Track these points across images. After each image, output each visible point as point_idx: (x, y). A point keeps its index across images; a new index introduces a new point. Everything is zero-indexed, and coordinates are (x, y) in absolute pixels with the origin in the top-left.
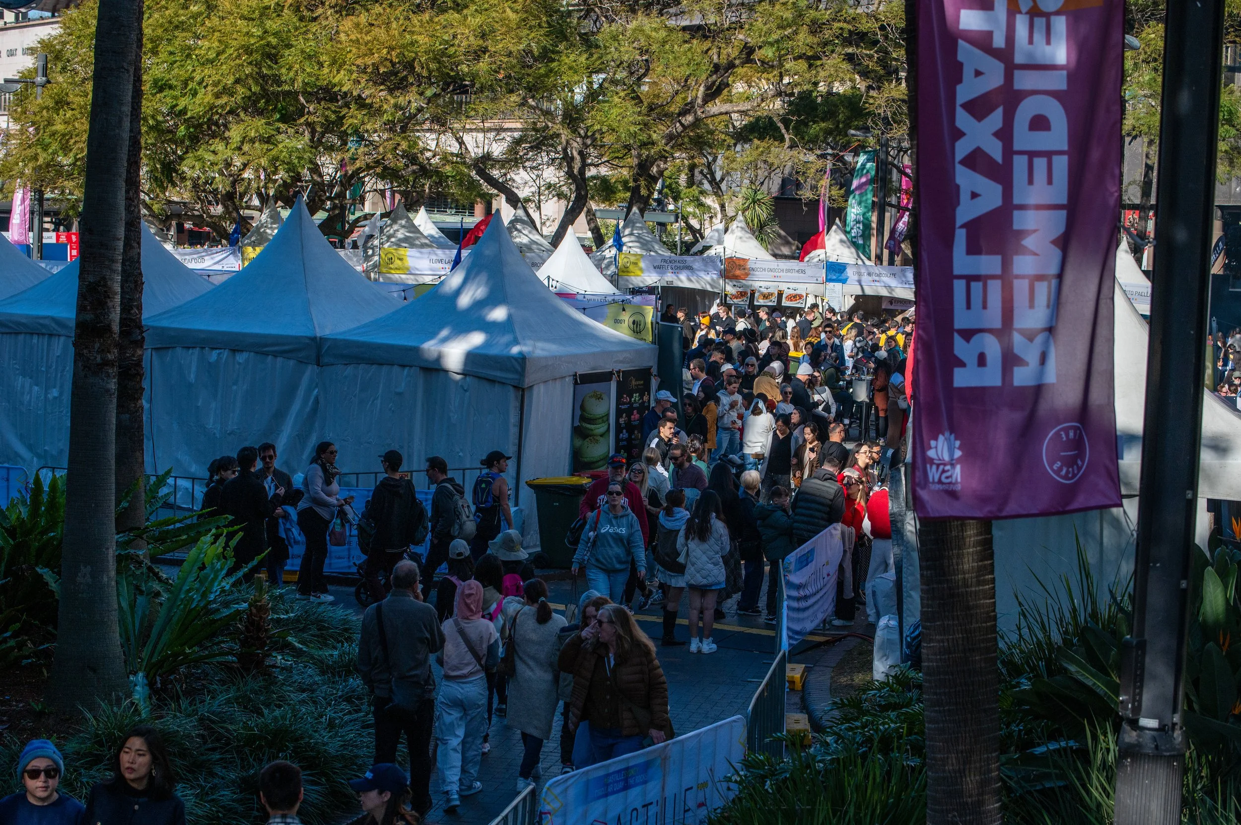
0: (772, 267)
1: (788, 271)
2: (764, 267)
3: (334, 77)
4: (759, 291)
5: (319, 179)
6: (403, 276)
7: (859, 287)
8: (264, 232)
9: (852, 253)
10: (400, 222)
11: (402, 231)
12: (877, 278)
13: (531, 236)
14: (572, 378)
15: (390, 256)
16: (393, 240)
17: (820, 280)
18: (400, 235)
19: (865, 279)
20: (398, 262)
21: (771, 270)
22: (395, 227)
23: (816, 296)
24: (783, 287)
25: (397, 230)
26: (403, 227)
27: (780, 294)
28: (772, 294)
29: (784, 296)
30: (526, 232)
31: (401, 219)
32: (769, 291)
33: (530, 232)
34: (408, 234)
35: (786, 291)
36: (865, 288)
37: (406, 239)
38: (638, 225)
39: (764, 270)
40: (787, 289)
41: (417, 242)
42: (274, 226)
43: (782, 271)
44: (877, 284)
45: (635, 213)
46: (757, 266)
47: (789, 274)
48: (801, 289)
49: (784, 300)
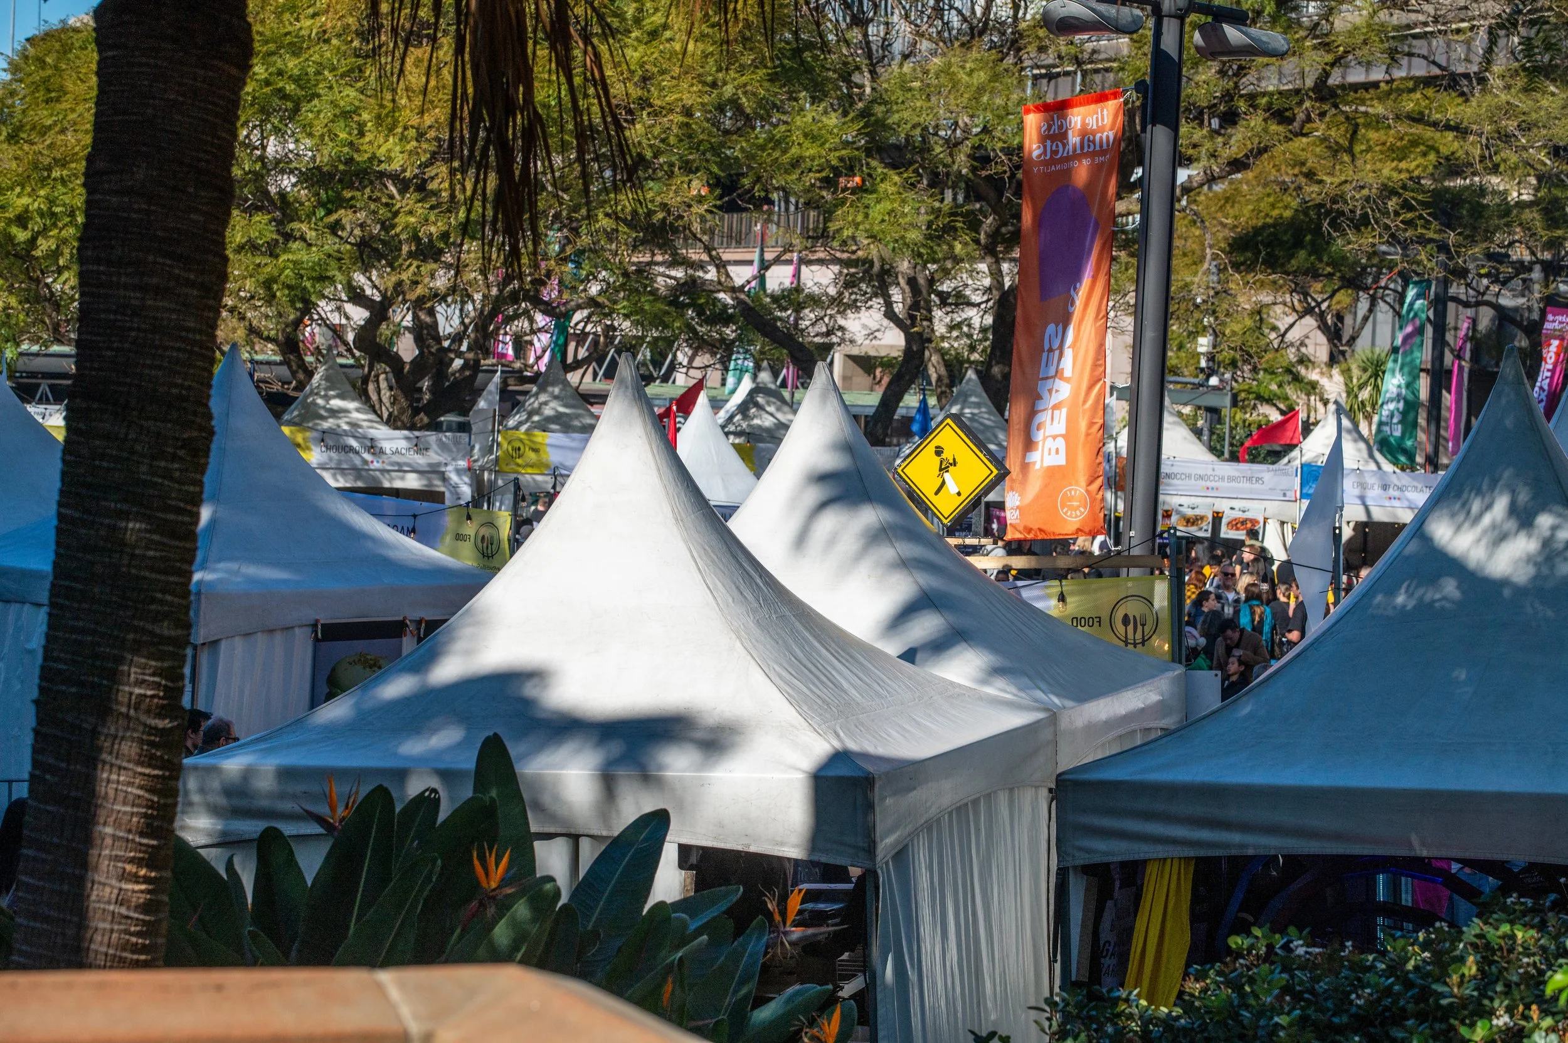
0: (1202, 473)
1: (1231, 479)
2: (1187, 471)
3: (379, 147)
4: (1178, 512)
5: (428, 319)
6: (539, 478)
7: (1361, 509)
8: (314, 403)
9: (1359, 450)
10: (550, 389)
11: (554, 404)
12: (1397, 494)
13: (780, 416)
14: (309, 630)
15: (517, 444)
16: (536, 418)
17: (1290, 495)
18: (548, 411)
19: (1374, 493)
20: (532, 456)
21: (1201, 477)
22: (543, 398)
23: (1282, 523)
24: (1223, 506)
25: (546, 403)
26: (556, 398)
27: (1217, 518)
28: (1202, 518)
29: (1224, 521)
30: (771, 409)
31: (553, 384)
32: (1197, 512)
33: (778, 409)
34: (562, 409)
35: (1228, 512)
36: (1372, 509)
37: (558, 418)
38: (973, 399)
39: (1189, 476)
40: (1230, 509)
41: (576, 423)
42: (332, 393)
43: (1223, 479)
44: (1396, 503)
45: (970, 380)
46: (1175, 470)
47: (1233, 484)
48: (1255, 511)
49: (1224, 528)
